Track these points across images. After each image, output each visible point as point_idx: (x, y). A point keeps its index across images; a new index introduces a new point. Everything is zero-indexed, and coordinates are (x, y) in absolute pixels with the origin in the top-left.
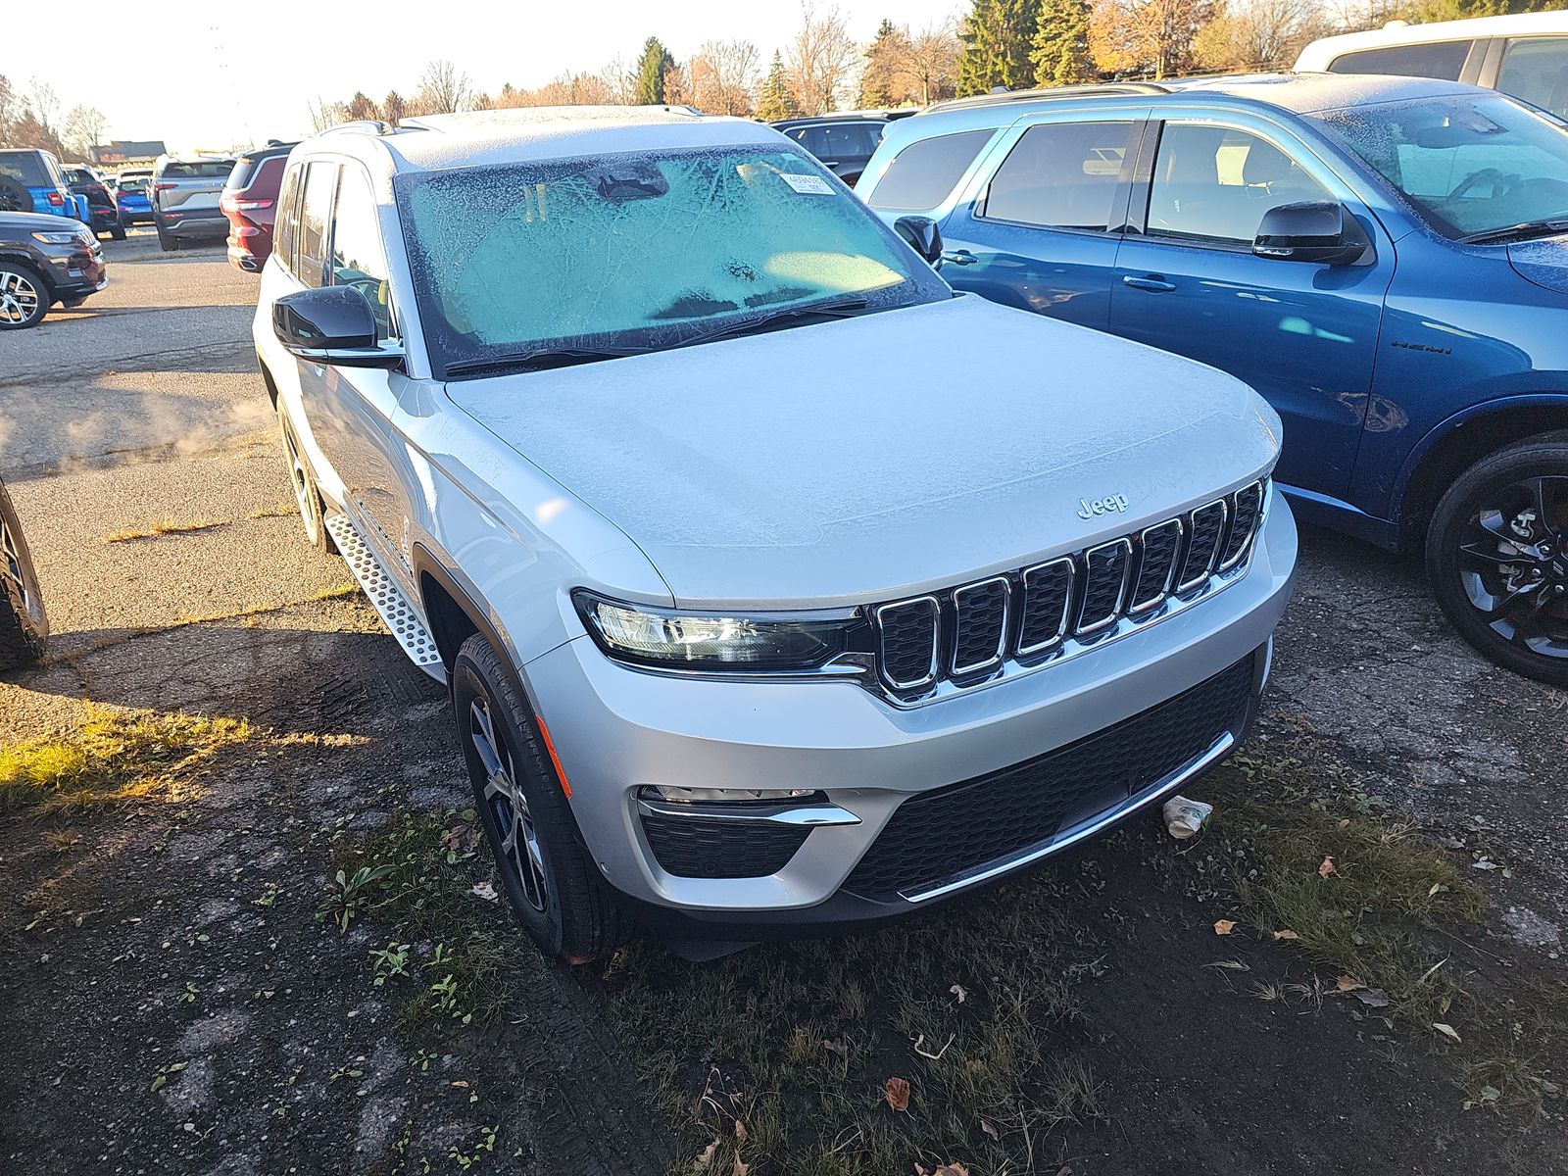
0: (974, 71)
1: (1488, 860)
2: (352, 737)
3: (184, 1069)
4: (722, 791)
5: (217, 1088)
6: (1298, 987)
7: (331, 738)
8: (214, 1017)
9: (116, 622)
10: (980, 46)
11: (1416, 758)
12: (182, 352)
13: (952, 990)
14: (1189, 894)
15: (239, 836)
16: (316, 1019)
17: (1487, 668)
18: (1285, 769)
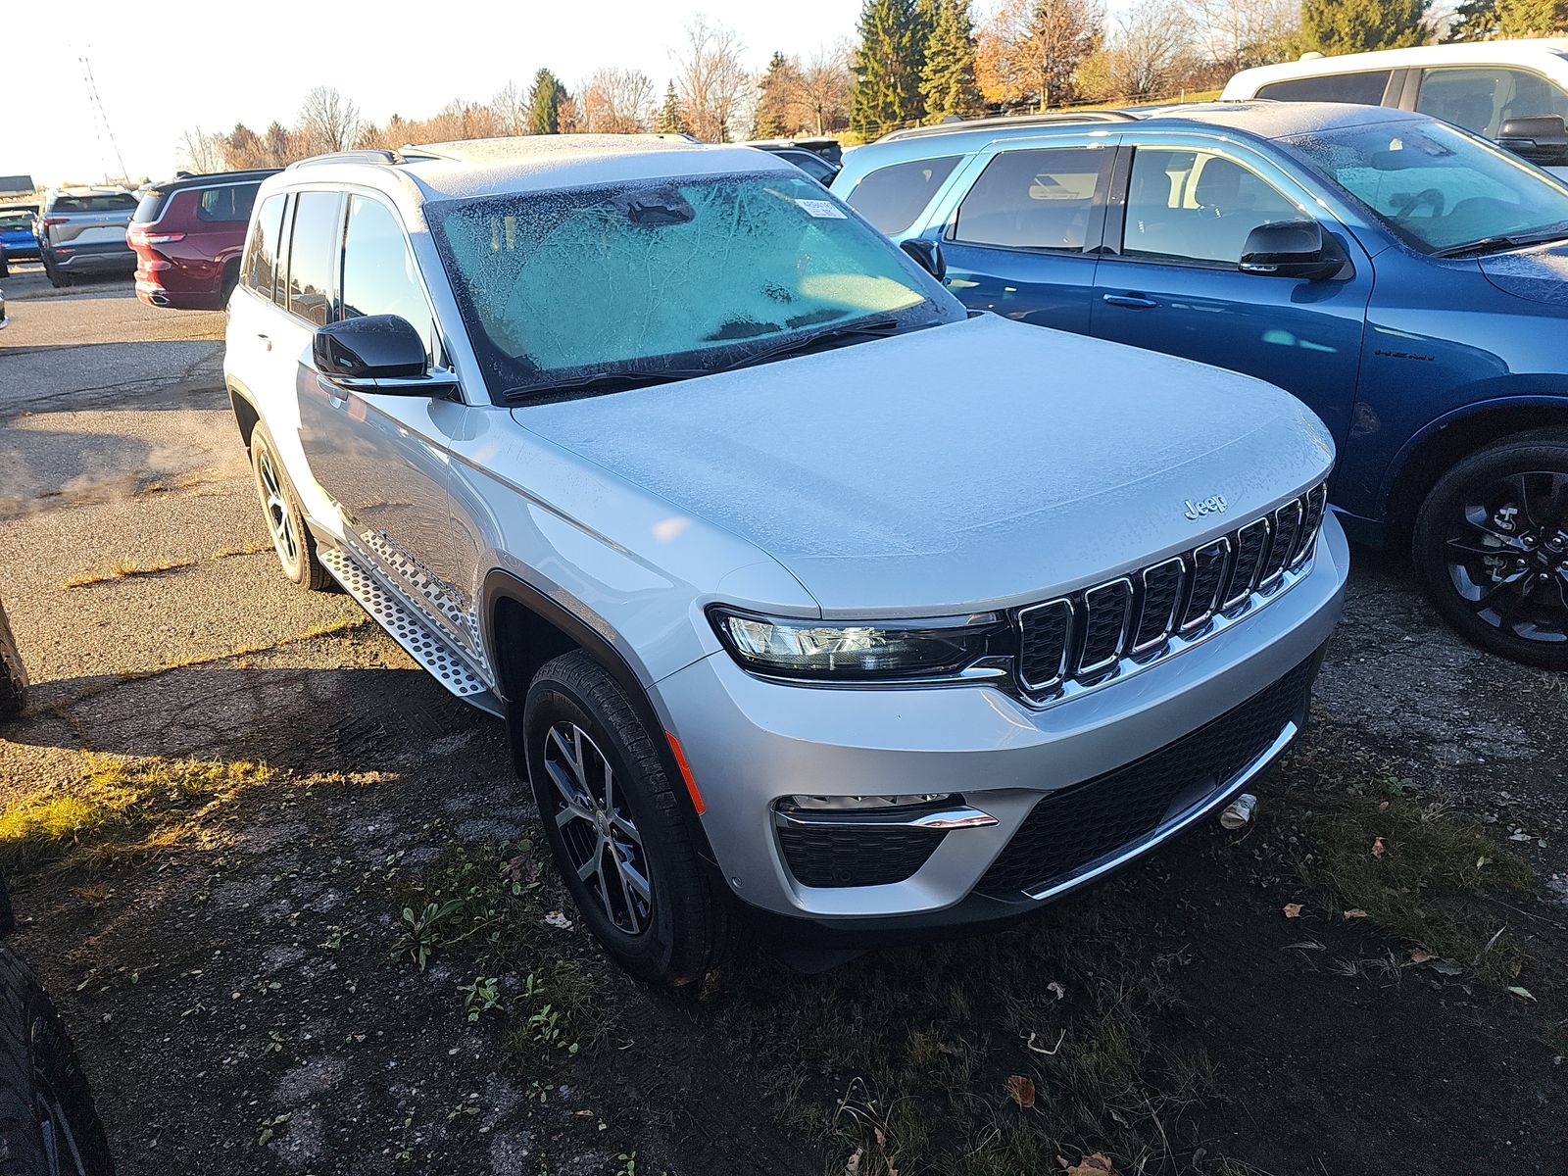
0: (866, 102)
1: (1522, 833)
2: (380, 774)
3: (289, 1120)
4: (856, 798)
5: (329, 1136)
6: (1376, 962)
7: (358, 776)
8: (307, 1065)
9: (95, 669)
10: (871, 78)
11: (1434, 741)
12: (100, 391)
13: (1049, 988)
14: (1252, 882)
15: (285, 879)
16: (417, 1059)
17: (1476, 654)
18: (1316, 758)
